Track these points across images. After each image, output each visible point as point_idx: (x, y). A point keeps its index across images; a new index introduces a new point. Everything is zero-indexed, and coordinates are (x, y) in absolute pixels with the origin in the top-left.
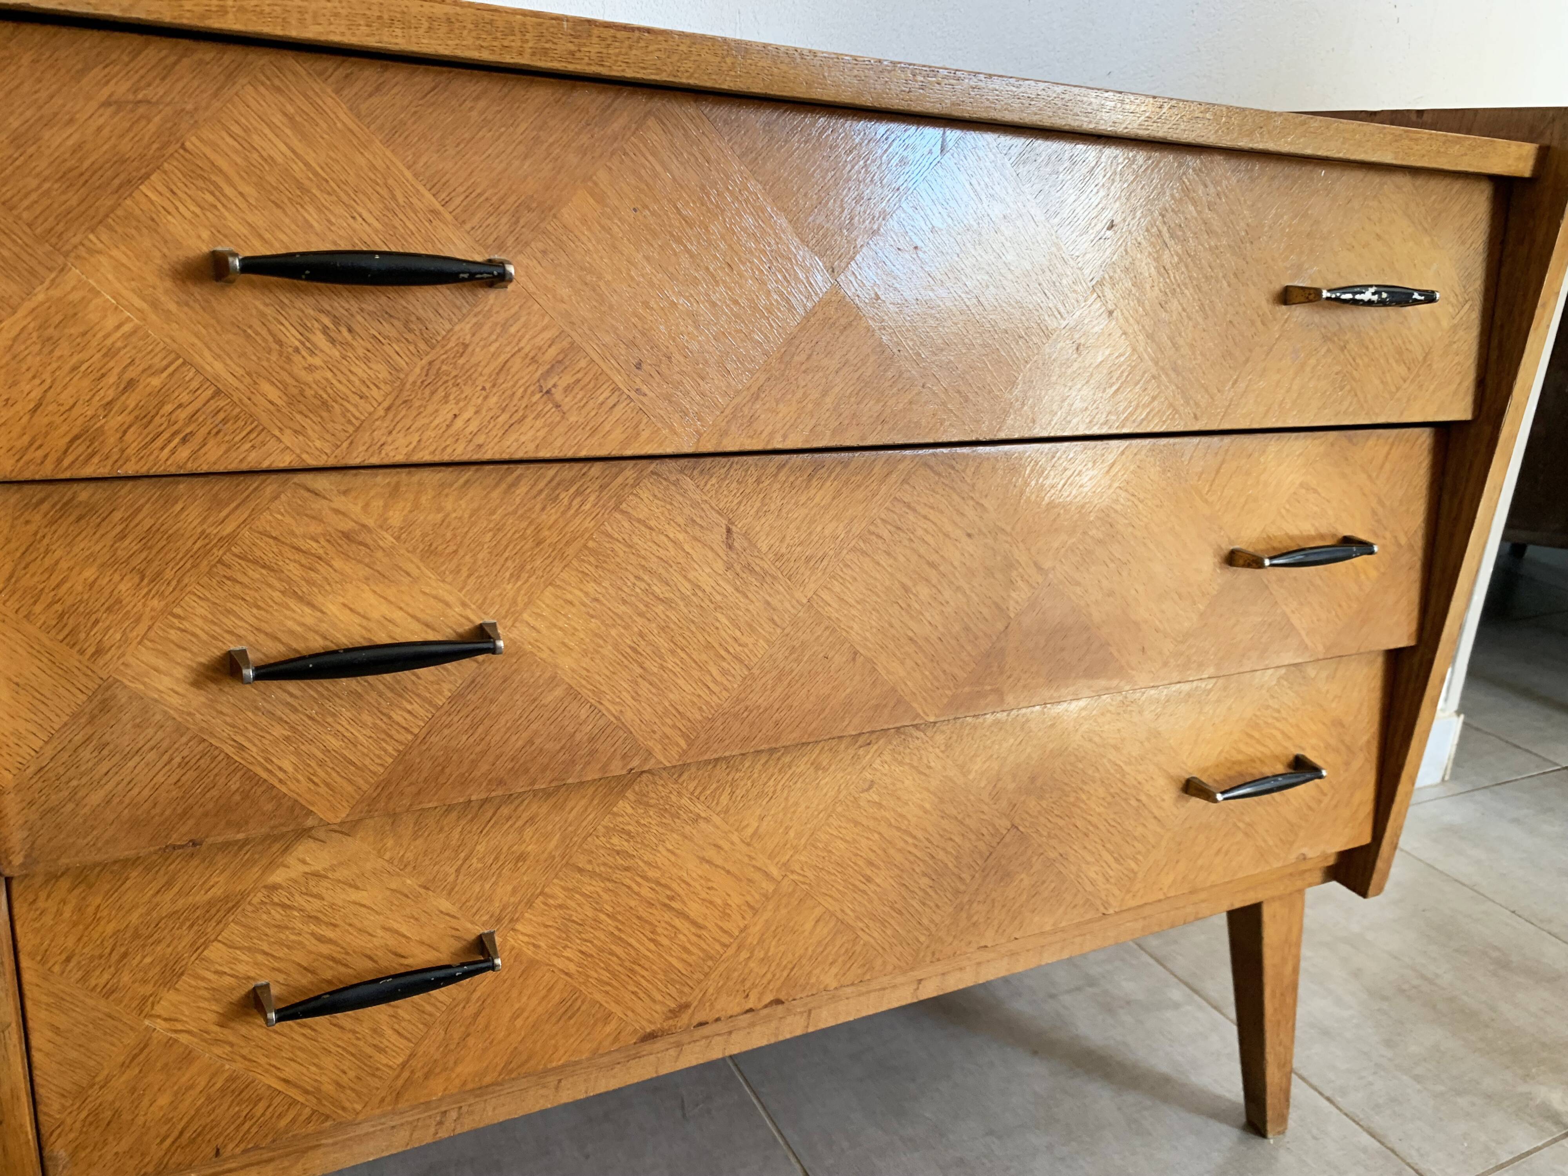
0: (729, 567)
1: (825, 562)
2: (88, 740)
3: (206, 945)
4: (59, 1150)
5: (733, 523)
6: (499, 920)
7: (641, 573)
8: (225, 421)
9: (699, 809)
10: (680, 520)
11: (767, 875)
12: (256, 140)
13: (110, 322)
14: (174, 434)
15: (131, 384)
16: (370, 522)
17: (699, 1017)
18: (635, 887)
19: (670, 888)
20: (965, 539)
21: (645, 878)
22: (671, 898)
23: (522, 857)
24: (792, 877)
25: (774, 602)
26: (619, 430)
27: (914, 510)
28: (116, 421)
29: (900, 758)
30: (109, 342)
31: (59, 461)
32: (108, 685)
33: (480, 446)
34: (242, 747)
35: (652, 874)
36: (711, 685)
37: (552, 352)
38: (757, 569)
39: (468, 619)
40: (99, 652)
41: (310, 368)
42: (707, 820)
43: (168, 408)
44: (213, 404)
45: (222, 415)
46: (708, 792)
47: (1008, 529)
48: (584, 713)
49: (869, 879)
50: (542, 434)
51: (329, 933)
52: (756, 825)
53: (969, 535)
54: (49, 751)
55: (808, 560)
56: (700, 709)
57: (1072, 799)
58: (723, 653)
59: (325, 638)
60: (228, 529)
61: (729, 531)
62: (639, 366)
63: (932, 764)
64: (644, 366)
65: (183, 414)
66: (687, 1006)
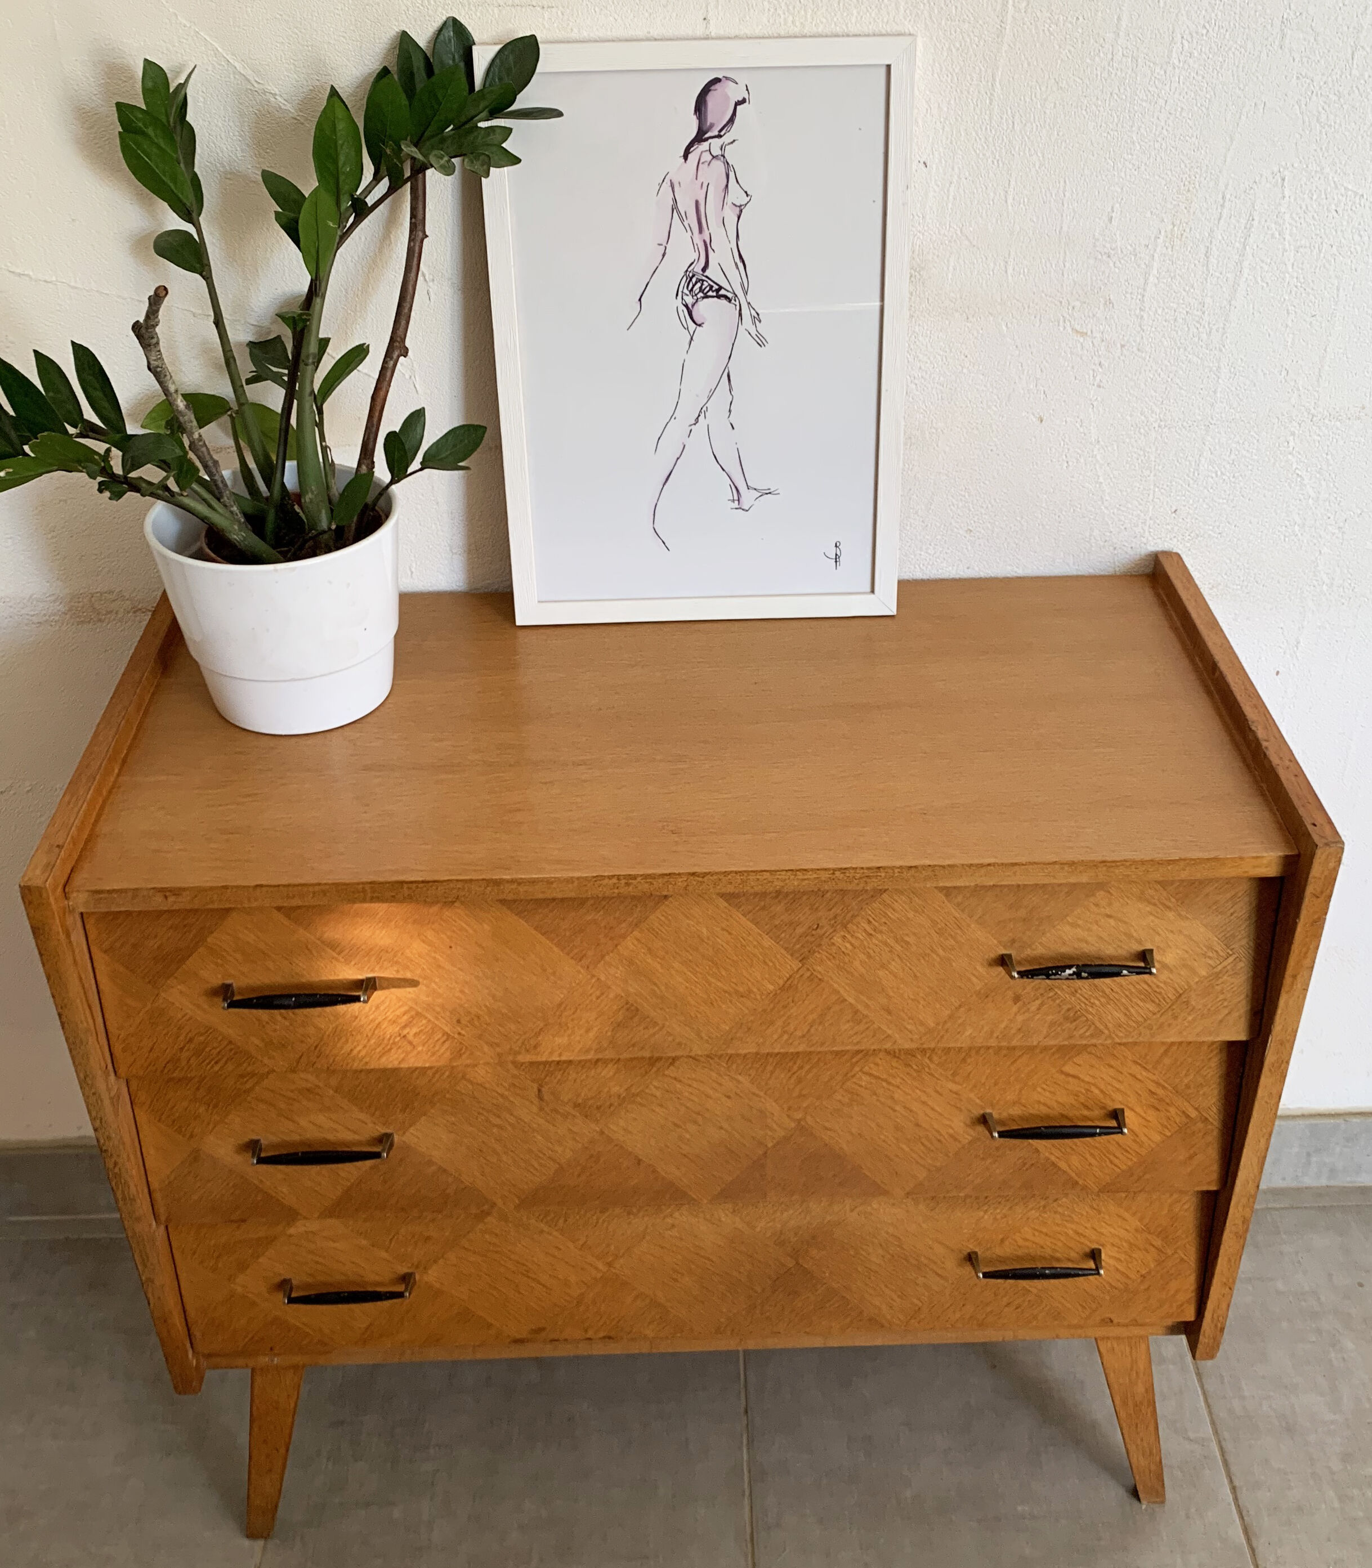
0: (541, 1109)
1: (612, 1109)
2: (190, 1172)
3: (258, 1257)
4: (197, 1333)
5: (542, 1086)
6: (417, 1267)
7: (481, 1111)
8: (235, 1054)
9: (542, 1225)
10: (506, 1085)
11: (596, 1268)
12: (240, 935)
13: (180, 1016)
14: (212, 1060)
15: (191, 1040)
16: (321, 1084)
17: (552, 1336)
18: (502, 1262)
19: (526, 1266)
20: (724, 1099)
21: (510, 1259)
22: (527, 1271)
23: (428, 1238)
24: (614, 1271)
25: (574, 1129)
26: (448, 1053)
27: (680, 1081)
28: (185, 1055)
29: (695, 1213)
30: (180, 1023)
31: (162, 1071)
32: (197, 1151)
33: (367, 1063)
34: (261, 1181)
35: (512, 1257)
36: (534, 1172)
37: (405, 1017)
38: (561, 1111)
39: (377, 1130)
40: (192, 1136)
41: (275, 1030)
42: (550, 1234)
43: (207, 1049)
44: (229, 1047)
45: (233, 1052)
46: (549, 1218)
47: (762, 1094)
48: (450, 1180)
49: (676, 1280)
50: (402, 1056)
51: (321, 1260)
52: (585, 1239)
53: (729, 1097)
54: (172, 1178)
55: (598, 1108)
56: (527, 1183)
57: (852, 1253)
58: (541, 1155)
59: (300, 1135)
60: (248, 1086)
61: (539, 1091)
62: (459, 1021)
63: (723, 1219)
64: (463, 1022)
65: (215, 1052)
66: (543, 1329)
